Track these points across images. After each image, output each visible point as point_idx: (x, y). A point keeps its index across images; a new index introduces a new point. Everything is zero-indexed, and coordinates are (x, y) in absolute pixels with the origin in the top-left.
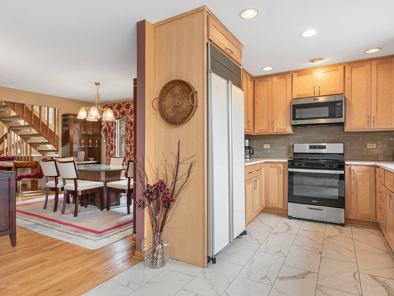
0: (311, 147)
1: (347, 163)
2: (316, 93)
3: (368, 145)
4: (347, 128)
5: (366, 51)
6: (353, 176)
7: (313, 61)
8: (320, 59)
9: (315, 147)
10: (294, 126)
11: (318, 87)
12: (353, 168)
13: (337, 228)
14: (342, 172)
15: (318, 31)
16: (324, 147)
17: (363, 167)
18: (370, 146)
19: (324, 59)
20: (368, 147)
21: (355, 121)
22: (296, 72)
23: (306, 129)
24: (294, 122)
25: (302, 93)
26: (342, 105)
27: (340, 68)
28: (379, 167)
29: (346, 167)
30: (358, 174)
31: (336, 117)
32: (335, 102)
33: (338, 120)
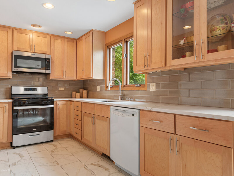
0: (26, 89)
1: (55, 100)
2: (32, 50)
3: (60, 88)
4: (52, 77)
5: (65, 32)
6: (58, 107)
7: (34, 26)
8: (40, 26)
9: (29, 90)
10: (14, 72)
11: (33, 46)
12: (58, 103)
13: (50, 144)
14: (52, 106)
15: (54, 6)
16: (35, 90)
17: (63, 102)
18: (61, 89)
19: (41, 27)
20: (60, 90)
22: (16, 29)
23: (21, 75)
24: (14, 69)
25: (22, 47)
26: (49, 62)
27: (48, 37)
28: (74, 101)
29: (55, 103)
30: (61, 106)
31: (46, 69)
32: (45, 59)
33: (47, 71)
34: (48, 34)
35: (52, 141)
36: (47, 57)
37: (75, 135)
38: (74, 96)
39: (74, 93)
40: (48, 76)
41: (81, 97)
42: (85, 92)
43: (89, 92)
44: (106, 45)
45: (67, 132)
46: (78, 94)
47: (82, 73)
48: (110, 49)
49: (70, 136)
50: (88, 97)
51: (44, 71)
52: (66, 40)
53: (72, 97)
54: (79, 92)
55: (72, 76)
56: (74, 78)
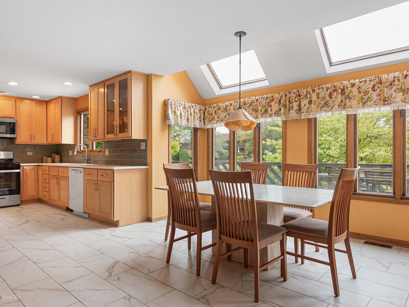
1: (21, 165)
4: (18, 141)
6: (25, 173)
12: (25, 167)
13: (17, 207)
14: (18, 171)
17: (31, 167)
19: (5, 93)
20: (28, 154)
21: (22, 137)
26: (15, 126)
27: (13, 100)
28: (42, 166)
29: (21, 167)
30: (28, 171)
31: (10, 134)
32: (10, 123)
33: (12, 136)
34: (12, 97)
35: (18, 205)
36: (12, 121)
37: (44, 198)
38: (45, 161)
39: (45, 158)
40: (13, 140)
41: (53, 162)
42: (57, 157)
43: (62, 157)
44: (76, 110)
45: (36, 196)
46: (49, 159)
47: (53, 137)
48: (81, 115)
49: (40, 201)
50: (61, 162)
51: (8, 136)
52: (34, 102)
53: (42, 162)
54: (51, 157)
55: (42, 140)
56: (44, 142)
